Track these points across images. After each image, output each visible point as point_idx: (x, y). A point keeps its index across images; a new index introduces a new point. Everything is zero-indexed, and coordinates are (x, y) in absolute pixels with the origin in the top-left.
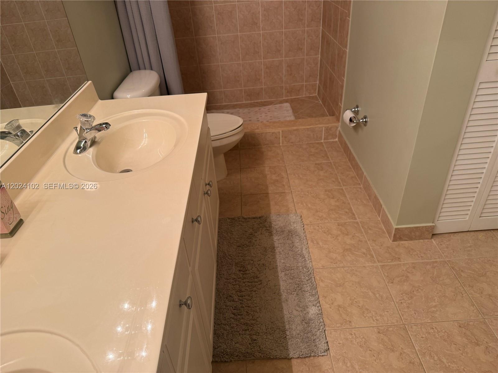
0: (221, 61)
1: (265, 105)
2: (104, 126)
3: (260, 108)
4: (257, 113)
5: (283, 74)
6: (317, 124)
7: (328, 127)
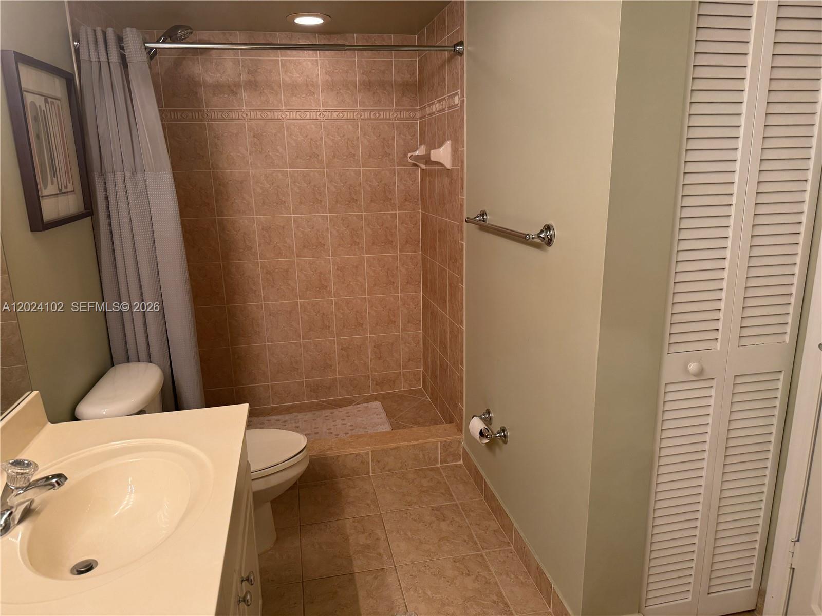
0: (268, 341)
1: (340, 406)
2: (54, 480)
3: (333, 410)
4: (328, 420)
5: (368, 358)
6: (428, 438)
7: (445, 442)
